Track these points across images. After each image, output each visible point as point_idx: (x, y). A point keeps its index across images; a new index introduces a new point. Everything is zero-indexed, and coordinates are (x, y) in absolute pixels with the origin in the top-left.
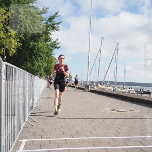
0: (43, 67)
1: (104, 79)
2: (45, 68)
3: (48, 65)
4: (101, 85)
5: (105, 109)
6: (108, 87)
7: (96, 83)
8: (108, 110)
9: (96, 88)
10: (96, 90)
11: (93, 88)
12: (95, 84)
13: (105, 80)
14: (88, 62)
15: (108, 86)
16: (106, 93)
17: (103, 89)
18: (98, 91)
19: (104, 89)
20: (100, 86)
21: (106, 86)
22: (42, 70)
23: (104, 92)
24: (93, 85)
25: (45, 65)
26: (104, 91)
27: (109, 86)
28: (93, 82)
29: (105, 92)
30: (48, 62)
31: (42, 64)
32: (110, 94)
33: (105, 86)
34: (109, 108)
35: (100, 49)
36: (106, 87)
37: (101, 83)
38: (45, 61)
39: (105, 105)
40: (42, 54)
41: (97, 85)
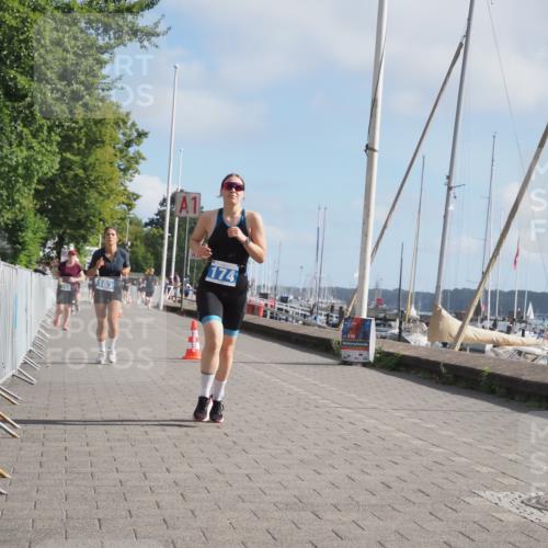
0: (28, 178)
1: (485, 274)
2: (49, 183)
3: (65, 165)
4: (460, 316)
5: (487, 494)
6: (514, 338)
7: (427, 301)
8: (505, 503)
9: (419, 341)
10: (423, 355)
11: (399, 338)
12: (413, 312)
13: (490, 285)
14: (369, 149)
15: (509, 331)
16: (493, 376)
17: (478, 349)
18: (436, 364)
19: (483, 352)
20: (451, 323)
21: (494, 327)
22: (27, 201)
23: (479, 372)
24: (402, 316)
25: (50, 165)
26: (484, 364)
27: (518, 326)
28: (399, 296)
29: (487, 369)
30: (66, 143)
31: (25, 153)
32: (526, 383)
33: (488, 323)
34: (512, 489)
35: (463, 47)
36: (496, 335)
37: (460, 303)
38: (50, 129)
39: (484, 470)
40: (22, 81)
41: (431, 322)
